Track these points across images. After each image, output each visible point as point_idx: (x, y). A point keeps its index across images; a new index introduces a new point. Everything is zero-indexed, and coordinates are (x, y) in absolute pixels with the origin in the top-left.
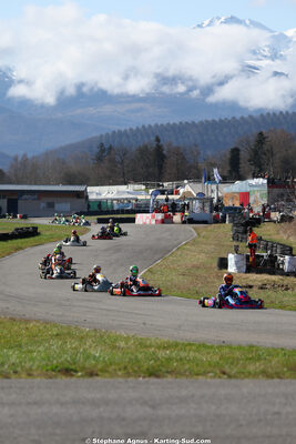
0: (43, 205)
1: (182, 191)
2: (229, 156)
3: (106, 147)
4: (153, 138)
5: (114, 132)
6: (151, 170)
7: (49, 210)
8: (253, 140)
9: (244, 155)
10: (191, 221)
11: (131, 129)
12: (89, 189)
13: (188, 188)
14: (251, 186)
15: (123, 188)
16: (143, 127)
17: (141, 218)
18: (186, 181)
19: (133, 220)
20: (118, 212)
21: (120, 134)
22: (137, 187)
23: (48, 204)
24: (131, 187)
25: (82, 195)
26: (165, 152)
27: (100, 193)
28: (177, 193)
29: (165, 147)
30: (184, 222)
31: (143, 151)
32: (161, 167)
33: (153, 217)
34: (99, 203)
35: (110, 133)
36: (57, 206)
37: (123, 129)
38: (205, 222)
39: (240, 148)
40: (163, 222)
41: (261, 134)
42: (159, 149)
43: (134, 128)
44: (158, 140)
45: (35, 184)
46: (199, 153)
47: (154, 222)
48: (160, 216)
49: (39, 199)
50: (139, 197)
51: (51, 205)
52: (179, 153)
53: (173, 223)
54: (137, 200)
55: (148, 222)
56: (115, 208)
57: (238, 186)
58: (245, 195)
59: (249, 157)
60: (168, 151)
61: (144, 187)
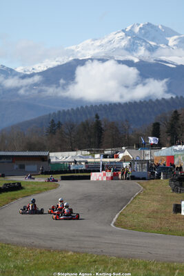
0: (16, 166)
1: (121, 155)
2: (152, 129)
3: (56, 122)
4: (94, 116)
5: (60, 112)
6: (92, 140)
7: (21, 171)
8: (169, 116)
9: (163, 128)
10: (133, 178)
11: (72, 109)
13: (125, 153)
14: (176, 151)
15: (73, 153)
16: (82, 107)
17: (95, 176)
18: (124, 148)
19: (89, 178)
20: (74, 171)
21: (65, 113)
22: (83, 152)
23: (20, 164)
24: (79, 153)
25: (45, 159)
26: (102, 126)
27: (58, 157)
28: (117, 157)
29: (103, 123)
30: (128, 179)
31: (85, 126)
32: (99, 137)
33: (105, 175)
34: (57, 164)
35: (57, 112)
36: (28, 168)
37: (66, 109)
38: (144, 179)
39: (160, 123)
40: (112, 178)
41: (176, 112)
42: (98, 124)
43: (75, 108)
44: (97, 117)
46: (129, 127)
47: (105, 179)
48: (109, 174)
49: (12, 162)
50: (89, 160)
51: (22, 167)
52: (114, 127)
54: (86, 162)
55: (100, 179)
56: (71, 169)
57: (165, 151)
58: (171, 158)
59: (166, 130)
60: (105, 126)
61: (89, 153)
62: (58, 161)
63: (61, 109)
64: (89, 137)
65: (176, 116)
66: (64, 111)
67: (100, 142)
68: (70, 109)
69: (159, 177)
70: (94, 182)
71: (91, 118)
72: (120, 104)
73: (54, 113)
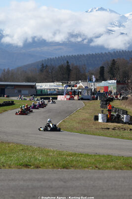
0: (16, 91)
1: (78, 85)
2: (99, 70)
3: (45, 65)
4: (65, 62)
6: (64, 76)
7: (19, 93)
8: (110, 63)
9: (106, 70)
10: (82, 99)
12: (37, 84)
13: (81, 84)
14: (109, 83)
15: (52, 84)
16: (61, 57)
17: (60, 98)
18: (80, 81)
19: (56, 98)
20: (50, 95)
22: (58, 83)
23: (19, 90)
24: (55, 84)
25: (34, 87)
27: (42, 86)
28: (76, 86)
29: (71, 66)
30: (79, 100)
31: (61, 67)
32: (69, 75)
33: (65, 97)
34: (41, 90)
37: (52, 57)
38: (88, 100)
39: (105, 66)
40: (70, 99)
41: (114, 60)
42: (68, 66)
43: (57, 57)
44: (68, 62)
45: (13, 82)
46: (86, 69)
47: (65, 99)
48: (68, 97)
49: (14, 88)
50: (59, 88)
52: (77, 68)
53: (74, 100)
55: (63, 99)
56: (48, 93)
57: (103, 84)
58: (107, 88)
59: (108, 70)
60: (72, 68)
61: (61, 84)
62: (41, 88)
63: (49, 57)
64: (63, 74)
65: (114, 62)
66: (51, 58)
67: (69, 77)
68: (54, 57)
69: (97, 99)
70: (59, 101)
71: (64, 63)
72: (84, 55)
73: (45, 60)
